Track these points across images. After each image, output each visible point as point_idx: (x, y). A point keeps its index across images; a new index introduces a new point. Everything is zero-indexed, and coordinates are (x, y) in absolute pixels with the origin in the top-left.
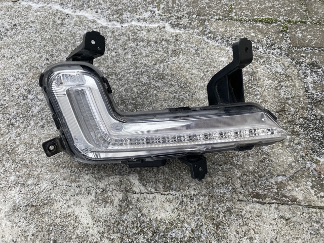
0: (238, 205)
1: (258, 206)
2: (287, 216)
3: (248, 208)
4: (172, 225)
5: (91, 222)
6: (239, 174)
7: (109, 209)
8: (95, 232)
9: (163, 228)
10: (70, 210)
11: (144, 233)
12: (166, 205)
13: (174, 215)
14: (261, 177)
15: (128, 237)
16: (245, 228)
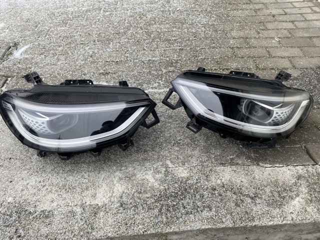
0: (215, 168)
1: (222, 167)
2: (235, 169)
3: (219, 168)
4: (188, 179)
5: (154, 181)
6: (213, 157)
7: (160, 175)
8: (157, 184)
9: (184, 180)
10: (144, 177)
11: (177, 183)
12: (184, 171)
13: (188, 175)
14: (223, 157)
15: (171, 185)
16: (218, 176)
